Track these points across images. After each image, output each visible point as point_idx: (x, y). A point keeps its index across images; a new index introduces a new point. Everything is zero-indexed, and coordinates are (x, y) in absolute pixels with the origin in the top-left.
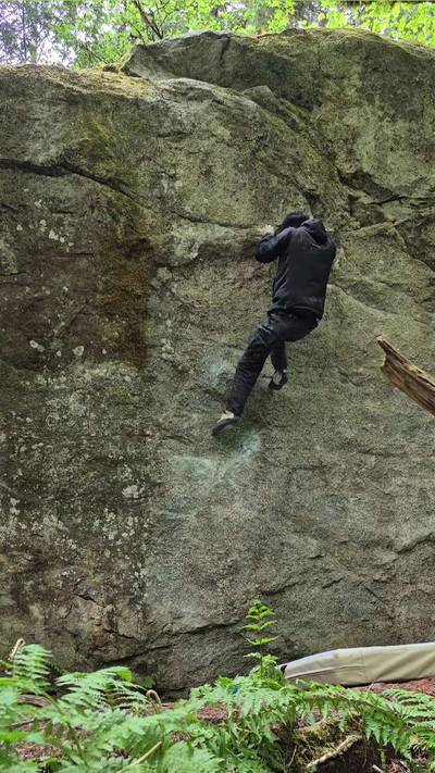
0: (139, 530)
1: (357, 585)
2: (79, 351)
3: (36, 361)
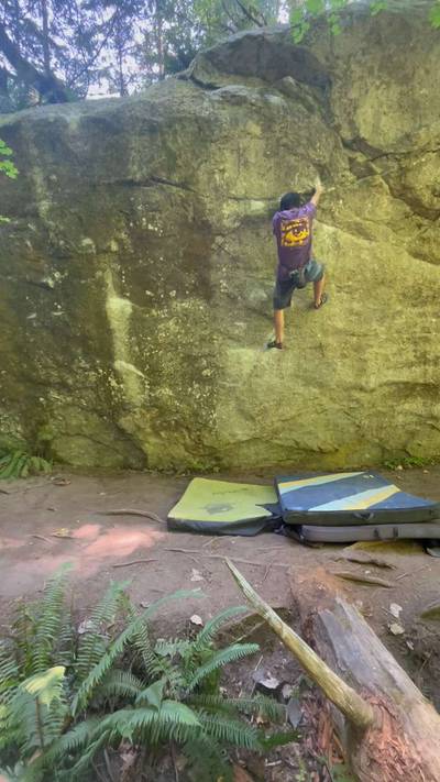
0: (212, 393)
1: (338, 411)
2: (173, 294)
3: (151, 301)
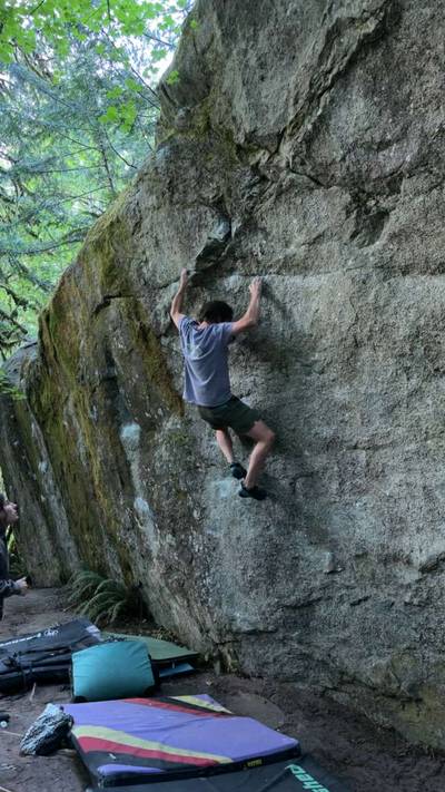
2: (160, 411)
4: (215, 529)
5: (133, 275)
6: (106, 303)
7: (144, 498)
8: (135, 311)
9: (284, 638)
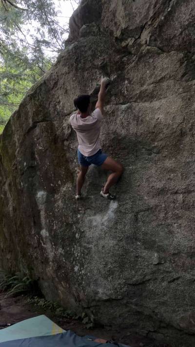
2: (59, 182)
4: (88, 243)
5: (51, 110)
6: (34, 126)
7: (46, 229)
8: (51, 129)
9: (127, 302)
